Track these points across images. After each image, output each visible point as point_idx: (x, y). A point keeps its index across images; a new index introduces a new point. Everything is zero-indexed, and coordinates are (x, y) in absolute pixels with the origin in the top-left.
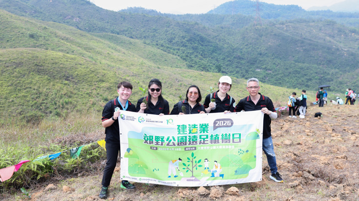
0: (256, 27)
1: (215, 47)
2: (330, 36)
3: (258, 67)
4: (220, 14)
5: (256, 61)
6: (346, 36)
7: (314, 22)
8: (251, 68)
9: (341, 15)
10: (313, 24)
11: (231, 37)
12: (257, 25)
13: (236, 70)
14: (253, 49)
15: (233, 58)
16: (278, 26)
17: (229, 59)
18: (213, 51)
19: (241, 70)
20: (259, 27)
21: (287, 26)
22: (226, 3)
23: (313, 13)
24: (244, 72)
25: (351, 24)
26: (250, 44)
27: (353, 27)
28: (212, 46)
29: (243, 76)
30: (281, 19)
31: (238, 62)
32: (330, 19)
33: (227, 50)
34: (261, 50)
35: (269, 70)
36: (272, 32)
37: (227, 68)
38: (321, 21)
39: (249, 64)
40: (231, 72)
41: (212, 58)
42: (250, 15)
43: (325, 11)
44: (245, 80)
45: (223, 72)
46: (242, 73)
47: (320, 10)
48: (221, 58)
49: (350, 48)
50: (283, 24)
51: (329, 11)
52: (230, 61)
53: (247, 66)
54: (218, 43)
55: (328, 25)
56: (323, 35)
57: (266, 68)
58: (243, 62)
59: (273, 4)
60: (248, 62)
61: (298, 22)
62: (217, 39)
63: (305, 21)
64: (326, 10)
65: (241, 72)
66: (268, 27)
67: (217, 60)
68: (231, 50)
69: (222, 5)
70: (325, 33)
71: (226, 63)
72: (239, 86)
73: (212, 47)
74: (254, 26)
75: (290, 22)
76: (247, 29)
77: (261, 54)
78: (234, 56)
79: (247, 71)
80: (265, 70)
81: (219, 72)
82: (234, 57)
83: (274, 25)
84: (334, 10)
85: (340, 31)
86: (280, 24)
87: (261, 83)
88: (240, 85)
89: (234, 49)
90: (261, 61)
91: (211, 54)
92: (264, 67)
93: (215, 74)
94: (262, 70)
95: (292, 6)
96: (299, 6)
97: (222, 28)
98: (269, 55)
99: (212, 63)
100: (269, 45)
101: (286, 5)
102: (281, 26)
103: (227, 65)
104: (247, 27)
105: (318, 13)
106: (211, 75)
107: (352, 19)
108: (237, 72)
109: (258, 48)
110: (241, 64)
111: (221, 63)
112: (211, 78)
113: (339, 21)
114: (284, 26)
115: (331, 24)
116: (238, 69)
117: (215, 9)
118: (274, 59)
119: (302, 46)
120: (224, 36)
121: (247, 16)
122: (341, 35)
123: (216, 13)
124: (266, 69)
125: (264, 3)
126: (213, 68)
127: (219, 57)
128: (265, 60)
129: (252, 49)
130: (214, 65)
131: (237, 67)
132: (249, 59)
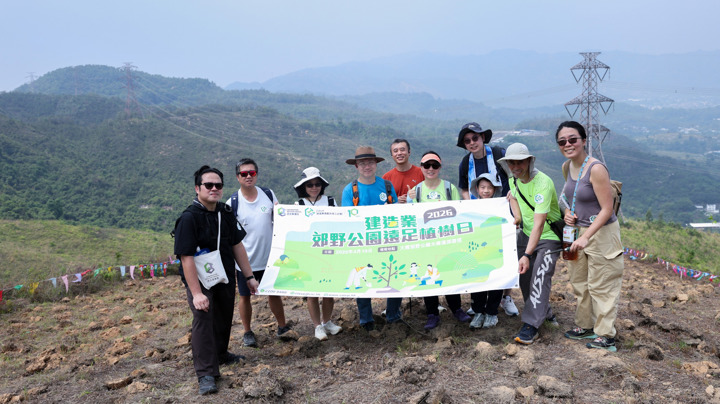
0: (132, 121)
1: (41, 164)
2: (270, 136)
3: (144, 202)
4: (44, 93)
5: (138, 190)
6: (296, 135)
7: (240, 110)
8: (130, 203)
9: (284, 99)
10: (238, 114)
11: (79, 142)
12: (131, 117)
13: (97, 211)
14: (130, 165)
15: (86, 185)
16: (175, 118)
17: (77, 188)
18: (39, 174)
19: (108, 210)
20: (136, 120)
21: (191, 118)
22: (59, 70)
23: (236, 94)
24: (115, 212)
25: (301, 114)
26: (123, 155)
27: (304, 120)
28: (35, 162)
29: (115, 222)
30: (178, 105)
31: (99, 194)
32: (266, 106)
33: (71, 170)
34: (145, 168)
35: (167, 205)
36: (164, 130)
37: (75, 207)
38: (252, 109)
39: (124, 196)
40: (86, 215)
41: (37, 189)
42: (116, 96)
43: (256, 91)
44: (119, 230)
45: (67, 217)
46: (110, 216)
47: (249, 89)
48: (60, 187)
49: (305, 156)
50: (183, 114)
51: (263, 92)
52: (81, 192)
53: (121, 200)
54: (50, 155)
55: (265, 116)
56: (259, 133)
57: (159, 201)
58: (110, 192)
59: (160, 76)
60: (121, 193)
61: (212, 111)
62: (45, 146)
63: (224, 109)
64: (258, 88)
65: (107, 213)
66: (154, 120)
67: (51, 193)
68: (81, 170)
69: (49, 74)
70: (262, 131)
71: (73, 198)
72: (108, 243)
73: (35, 165)
74: (126, 118)
75: (197, 111)
76: (111, 125)
77: (146, 175)
78: (90, 181)
79: (121, 211)
80: (158, 207)
81: (57, 219)
82: (90, 184)
83: (166, 116)
84: (273, 90)
85: (285, 126)
86: (178, 114)
87: (153, 232)
88: (108, 241)
89: (87, 167)
90: (148, 188)
91: (35, 180)
92: (155, 199)
93: (50, 222)
94: (152, 207)
95: (198, 81)
96: (210, 81)
97: (56, 123)
98: (164, 175)
99: (38, 199)
100: (162, 156)
101: (186, 78)
102: (181, 118)
103: (75, 202)
104: (110, 120)
105: (245, 94)
106: (39, 226)
107: (302, 105)
108: (100, 215)
109: (140, 162)
110: (107, 197)
111: (60, 198)
112: (41, 233)
113: (282, 109)
114: (187, 119)
115: (269, 113)
116: (101, 208)
117: (33, 83)
118: (173, 182)
119: (223, 156)
120: (62, 141)
121: (109, 97)
122: (287, 133)
123: (38, 92)
124: (160, 203)
125: (142, 73)
126: (42, 211)
127: (53, 186)
128: (157, 187)
129: (126, 166)
130: (45, 203)
131: (98, 204)
132: (122, 185)
